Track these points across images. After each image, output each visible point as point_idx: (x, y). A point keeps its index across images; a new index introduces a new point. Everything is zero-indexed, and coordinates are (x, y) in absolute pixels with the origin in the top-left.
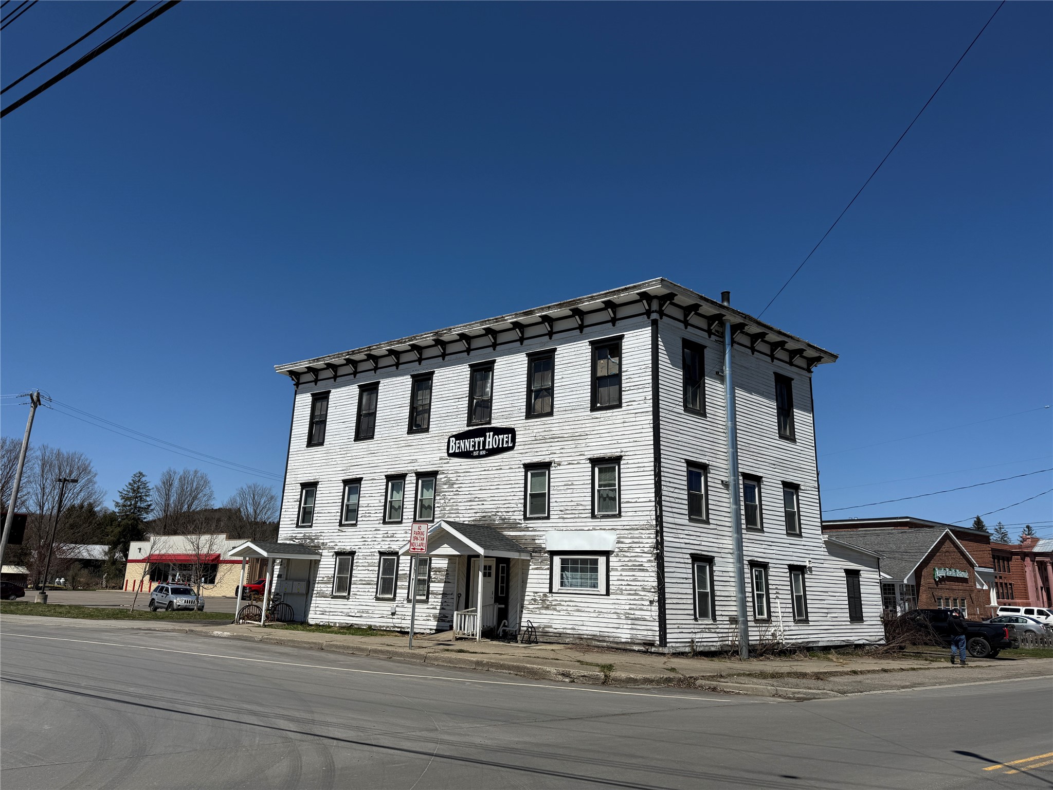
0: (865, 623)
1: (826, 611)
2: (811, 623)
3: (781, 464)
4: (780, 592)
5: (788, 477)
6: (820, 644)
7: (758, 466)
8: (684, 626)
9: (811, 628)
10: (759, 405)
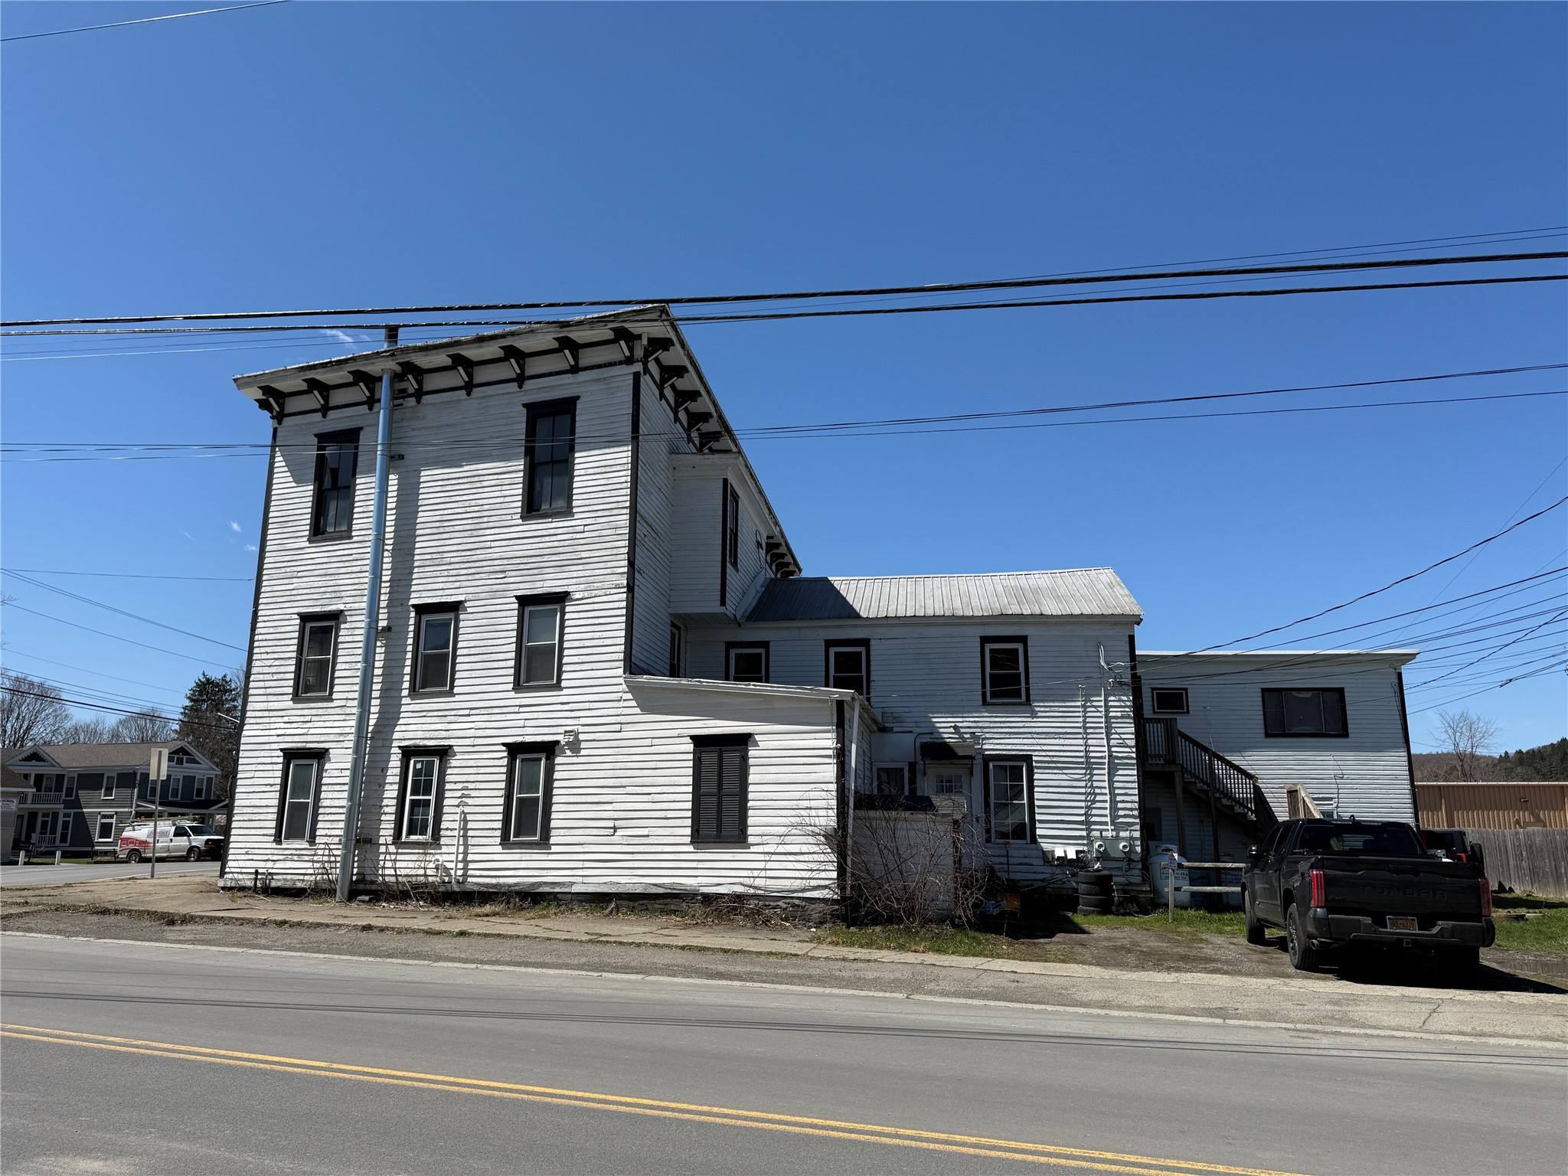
0: (753, 849)
1: (610, 824)
2: (554, 849)
3: (522, 567)
4: (473, 793)
5: (538, 585)
6: (575, 889)
7: (457, 585)
8: (256, 851)
9: (551, 857)
10: (476, 479)
